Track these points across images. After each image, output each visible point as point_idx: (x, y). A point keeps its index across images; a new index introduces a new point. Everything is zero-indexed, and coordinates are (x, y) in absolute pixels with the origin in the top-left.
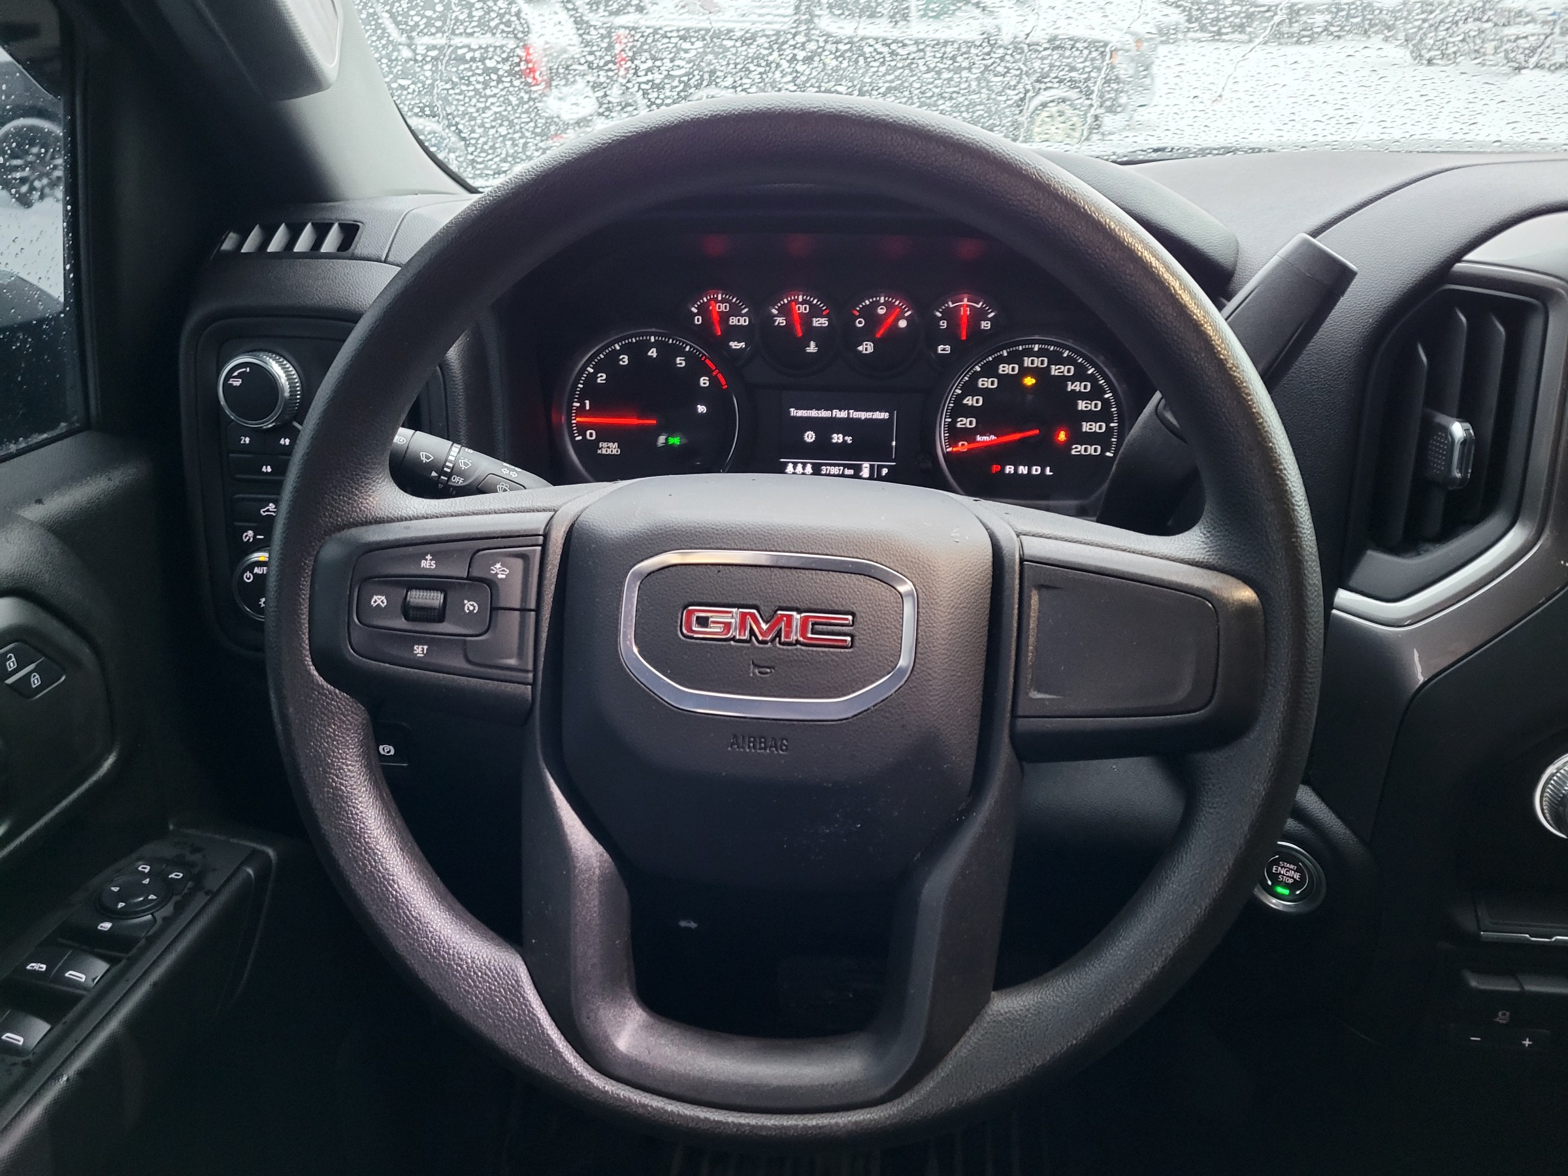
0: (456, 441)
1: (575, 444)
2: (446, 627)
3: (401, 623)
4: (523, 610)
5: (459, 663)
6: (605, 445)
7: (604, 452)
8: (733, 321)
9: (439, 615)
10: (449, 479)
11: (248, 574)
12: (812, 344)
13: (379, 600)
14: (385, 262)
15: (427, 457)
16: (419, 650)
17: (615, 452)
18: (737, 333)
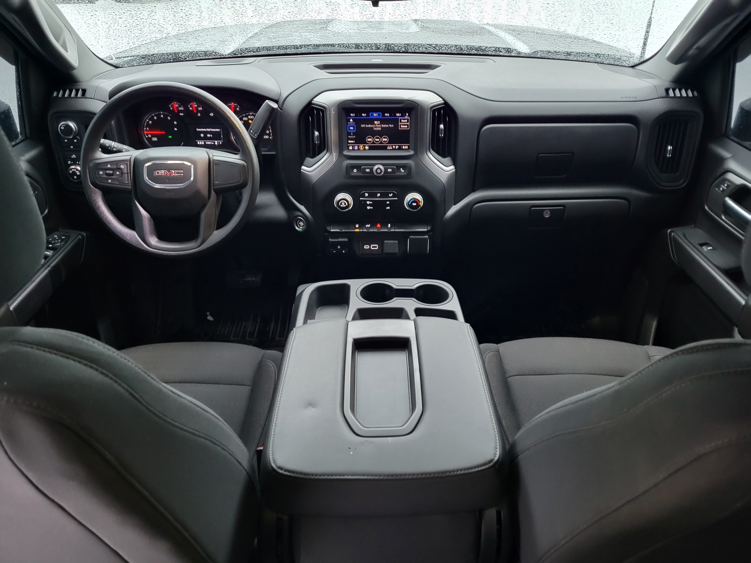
0: (114, 141)
1: (146, 138)
2: (114, 177)
3: (106, 176)
4: (128, 173)
5: (117, 183)
6: (153, 138)
7: (153, 140)
8: (180, 109)
9: (112, 175)
10: (113, 150)
11: (71, 171)
12: (199, 114)
13: (101, 173)
14: (94, 99)
15: (108, 145)
16: (110, 181)
17: (156, 140)
18: (181, 111)
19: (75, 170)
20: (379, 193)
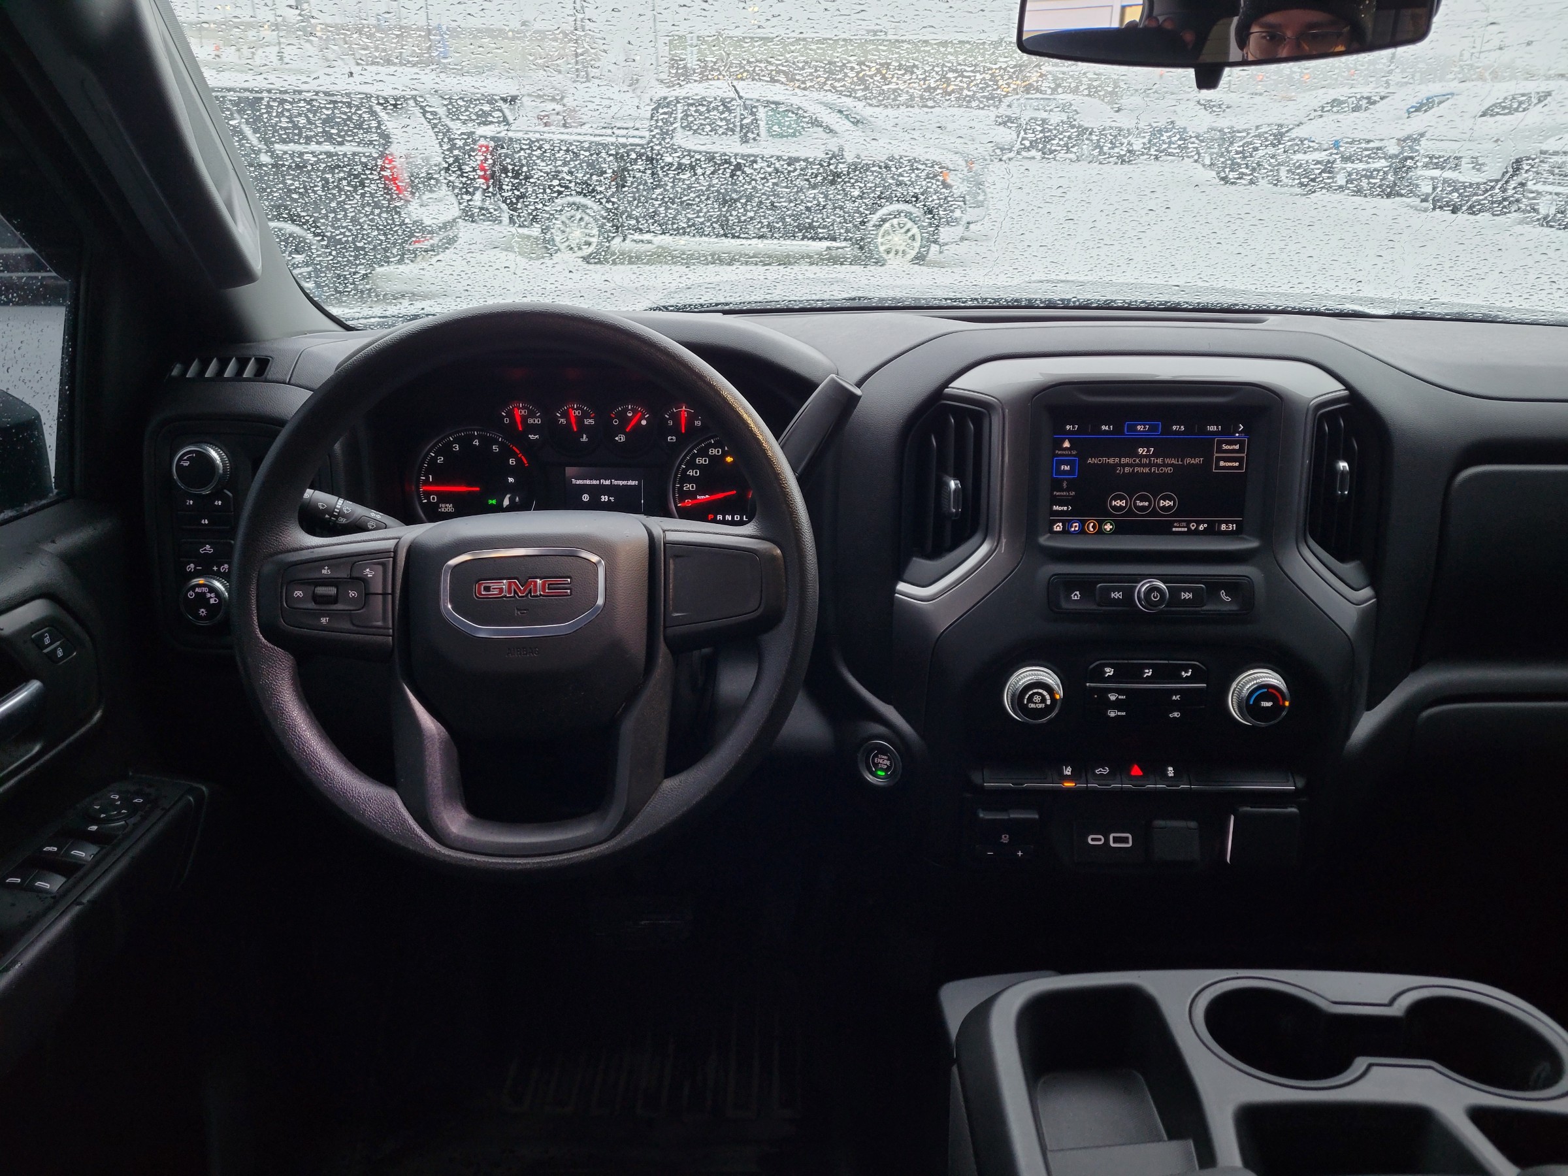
0: (340, 497)
1: (423, 506)
2: (339, 606)
3: (312, 605)
4: (384, 594)
5: (347, 625)
6: (443, 505)
7: (443, 510)
8: (530, 421)
9: (334, 600)
10: (337, 519)
11: (191, 592)
12: (585, 436)
13: (298, 593)
14: (289, 384)
15: (323, 506)
16: (324, 620)
17: (451, 510)
18: (534, 429)
19: (205, 590)
20: (1149, 666)
